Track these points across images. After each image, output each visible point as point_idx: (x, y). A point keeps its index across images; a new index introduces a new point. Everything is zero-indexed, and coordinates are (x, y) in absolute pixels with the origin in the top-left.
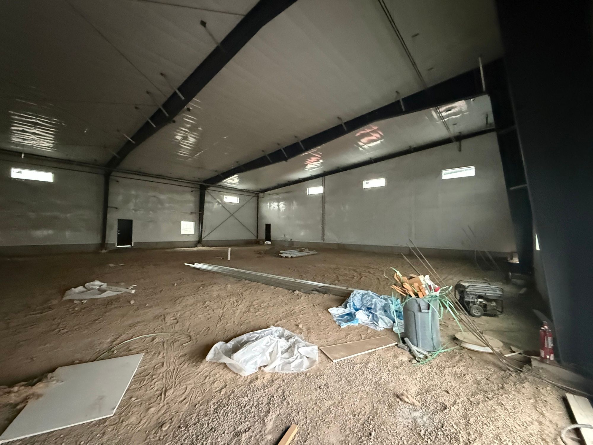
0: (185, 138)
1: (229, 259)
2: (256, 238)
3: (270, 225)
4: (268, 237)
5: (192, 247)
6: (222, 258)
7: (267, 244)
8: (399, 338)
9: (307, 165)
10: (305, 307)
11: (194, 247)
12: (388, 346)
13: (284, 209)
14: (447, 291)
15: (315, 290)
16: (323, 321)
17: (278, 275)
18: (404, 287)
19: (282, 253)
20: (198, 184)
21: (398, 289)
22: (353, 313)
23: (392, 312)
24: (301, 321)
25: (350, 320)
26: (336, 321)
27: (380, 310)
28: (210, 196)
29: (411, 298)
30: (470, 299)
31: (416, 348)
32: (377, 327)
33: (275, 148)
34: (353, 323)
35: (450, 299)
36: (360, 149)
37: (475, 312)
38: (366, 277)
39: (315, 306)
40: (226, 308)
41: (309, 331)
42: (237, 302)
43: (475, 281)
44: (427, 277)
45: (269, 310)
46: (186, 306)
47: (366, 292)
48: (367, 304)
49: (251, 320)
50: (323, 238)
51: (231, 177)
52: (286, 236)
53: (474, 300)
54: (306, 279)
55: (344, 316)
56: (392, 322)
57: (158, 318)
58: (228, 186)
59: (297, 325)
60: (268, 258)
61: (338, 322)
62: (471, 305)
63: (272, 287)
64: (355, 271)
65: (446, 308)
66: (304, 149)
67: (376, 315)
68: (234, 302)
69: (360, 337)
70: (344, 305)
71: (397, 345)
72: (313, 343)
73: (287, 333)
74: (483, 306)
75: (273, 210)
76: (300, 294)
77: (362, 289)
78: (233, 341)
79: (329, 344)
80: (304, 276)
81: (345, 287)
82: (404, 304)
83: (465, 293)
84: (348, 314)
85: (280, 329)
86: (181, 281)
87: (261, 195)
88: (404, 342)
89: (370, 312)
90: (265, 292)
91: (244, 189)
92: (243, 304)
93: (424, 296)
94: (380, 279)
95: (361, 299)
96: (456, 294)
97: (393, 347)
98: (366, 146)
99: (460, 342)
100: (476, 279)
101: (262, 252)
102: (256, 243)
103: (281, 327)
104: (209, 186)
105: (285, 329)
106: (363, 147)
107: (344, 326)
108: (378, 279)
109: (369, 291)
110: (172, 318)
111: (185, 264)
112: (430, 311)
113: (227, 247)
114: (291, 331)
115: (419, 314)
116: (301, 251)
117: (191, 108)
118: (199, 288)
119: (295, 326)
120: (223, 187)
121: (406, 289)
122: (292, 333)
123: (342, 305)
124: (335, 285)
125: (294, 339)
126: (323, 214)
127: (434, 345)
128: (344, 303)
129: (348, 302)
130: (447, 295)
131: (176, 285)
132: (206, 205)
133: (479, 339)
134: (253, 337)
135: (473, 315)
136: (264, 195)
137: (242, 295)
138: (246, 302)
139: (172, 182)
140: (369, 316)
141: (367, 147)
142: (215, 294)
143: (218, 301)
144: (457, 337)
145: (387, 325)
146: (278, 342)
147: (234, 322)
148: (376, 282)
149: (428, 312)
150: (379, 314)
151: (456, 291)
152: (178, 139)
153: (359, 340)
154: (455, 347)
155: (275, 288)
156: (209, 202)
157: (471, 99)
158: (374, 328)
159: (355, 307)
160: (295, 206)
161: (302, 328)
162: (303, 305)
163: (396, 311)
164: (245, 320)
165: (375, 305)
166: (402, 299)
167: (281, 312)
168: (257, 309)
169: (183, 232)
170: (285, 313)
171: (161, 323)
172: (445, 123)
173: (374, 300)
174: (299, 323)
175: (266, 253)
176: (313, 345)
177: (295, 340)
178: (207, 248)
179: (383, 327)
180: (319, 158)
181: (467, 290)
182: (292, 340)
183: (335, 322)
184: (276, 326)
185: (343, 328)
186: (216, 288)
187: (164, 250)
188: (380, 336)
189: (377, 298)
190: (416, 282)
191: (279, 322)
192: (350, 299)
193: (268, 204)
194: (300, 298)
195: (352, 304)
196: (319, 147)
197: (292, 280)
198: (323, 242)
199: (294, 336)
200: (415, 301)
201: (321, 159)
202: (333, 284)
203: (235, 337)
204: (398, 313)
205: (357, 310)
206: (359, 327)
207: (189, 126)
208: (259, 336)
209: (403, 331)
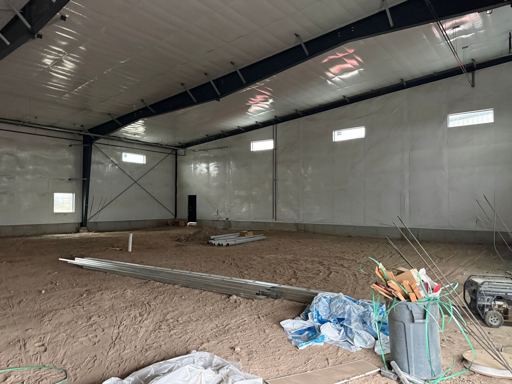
0: (58, 62)
1: (130, 250)
2: (174, 217)
3: (194, 197)
4: (192, 216)
5: (71, 233)
6: (118, 249)
7: (191, 226)
8: (383, 362)
9: (249, 106)
10: (245, 321)
11: (75, 233)
12: (367, 374)
13: (216, 172)
14: (450, 290)
15: (261, 293)
16: (272, 341)
17: (206, 272)
18: (389, 287)
19: (213, 239)
20: (80, 135)
21: (381, 290)
22: (317, 327)
23: (373, 325)
24: (239, 342)
25: (312, 338)
26: (292, 340)
27: (356, 321)
28: (99, 153)
29: (400, 302)
30: (485, 302)
31: (408, 376)
32: (352, 347)
33: (201, 80)
34: (316, 342)
35: (456, 302)
36: (329, 82)
37: (492, 321)
38: (338, 272)
39: (262, 318)
40: (124, 326)
41: (250, 356)
42: (141, 315)
43: (495, 275)
44: (423, 270)
45: (190, 327)
46: (61, 324)
47: (336, 295)
48: (337, 313)
49: (163, 343)
50: (275, 216)
51: (133, 124)
52: (220, 214)
53: (491, 302)
54: (249, 277)
55: (304, 332)
56: (374, 339)
57: (15, 345)
58: (127, 138)
59: (233, 348)
60: (192, 247)
61: (295, 342)
62: (486, 310)
63: (197, 291)
64: (321, 263)
65: (449, 315)
66: (244, 82)
67: (351, 329)
68: (135, 317)
69: (326, 362)
70: (303, 316)
71: (380, 371)
72: (256, 375)
73: (217, 360)
74: (502, 311)
75: (200, 174)
76: (239, 299)
77: (331, 291)
78: (133, 375)
79: (281, 374)
80: (246, 272)
81: (306, 287)
82: (389, 310)
83: (478, 294)
84: (309, 329)
85: (207, 355)
86: (53, 286)
87: (181, 151)
88: (390, 368)
89: (342, 325)
90: (185, 299)
91: (152, 142)
92: (151, 319)
93: (417, 299)
94: (357, 276)
95: (328, 306)
96: (466, 295)
97: (374, 375)
98: (337, 79)
99: (469, 364)
100: (496, 273)
101: (183, 238)
102: (174, 225)
103: (208, 352)
104: (97, 138)
105: (215, 354)
106: (333, 79)
107: (304, 346)
108: (355, 275)
109: (341, 293)
110: (37, 345)
111: (60, 259)
112: (427, 321)
113: (128, 232)
114: (223, 358)
115: (411, 325)
116: (242, 235)
117: (67, 16)
118: (82, 295)
119: (229, 350)
120: (119, 139)
121: (393, 289)
122: (225, 360)
123: (301, 316)
124: (292, 285)
125: (227, 368)
126: (275, 180)
127: (432, 370)
128: (304, 312)
129: (310, 311)
130: (450, 296)
131: (43, 292)
132: (94, 167)
133: (495, 359)
134: (165, 368)
135: (489, 325)
136: (185, 152)
137: (150, 305)
138: (155, 315)
139: (39, 132)
140: (340, 331)
141: (339, 79)
142: (107, 304)
143: (112, 316)
144: (466, 358)
145: (366, 343)
146: (203, 374)
147: (136, 347)
148: (352, 280)
149: (424, 323)
150: (356, 328)
151: (466, 290)
152: (47, 63)
153: (325, 367)
154: (463, 372)
155: (201, 293)
156: (99, 163)
157: (487, 10)
158: (347, 348)
159: (320, 317)
160: (232, 168)
161: (241, 352)
162: (242, 317)
163: (379, 322)
164: (153, 343)
165: (349, 315)
166: (387, 304)
167: (209, 329)
168: (171, 326)
169: (57, 210)
170: (215, 330)
171: (19, 352)
172: (451, 46)
173: (348, 307)
174: (236, 345)
175: (189, 239)
176: (256, 376)
177: (228, 370)
178: (96, 233)
179: (361, 347)
180: (267, 97)
181: (481, 289)
182: (223, 372)
183: (290, 341)
184: (201, 350)
185: (301, 350)
186: (107, 295)
187: (26, 238)
188: (356, 359)
189: (352, 304)
190: (407, 279)
191: (205, 345)
192: (313, 306)
193: (192, 166)
194: (239, 306)
195: (315, 313)
196: (268, 80)
197: (227, 278)
198: (274, 221)
199: (228, 364)
200: (405, 306)
201: (270, 97)
202: (288, 284)
203: (137, 369)
204: (381, 325)
205: (322, 322)
206: (325, 347)
207: (64, 43)
208: (174, 367)
209: (389, 351)
